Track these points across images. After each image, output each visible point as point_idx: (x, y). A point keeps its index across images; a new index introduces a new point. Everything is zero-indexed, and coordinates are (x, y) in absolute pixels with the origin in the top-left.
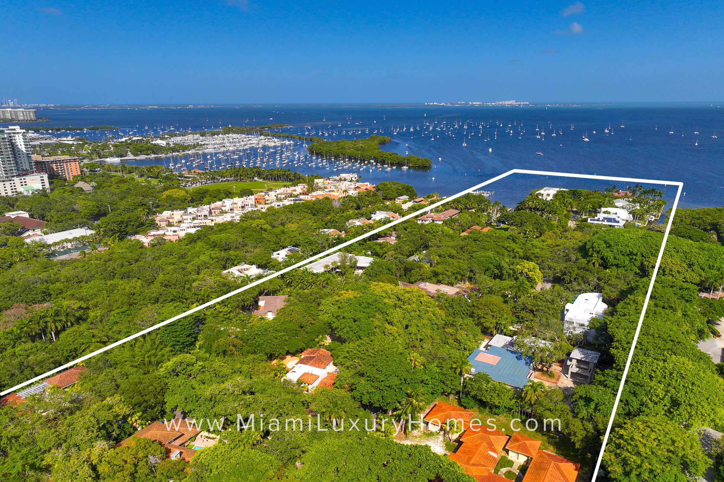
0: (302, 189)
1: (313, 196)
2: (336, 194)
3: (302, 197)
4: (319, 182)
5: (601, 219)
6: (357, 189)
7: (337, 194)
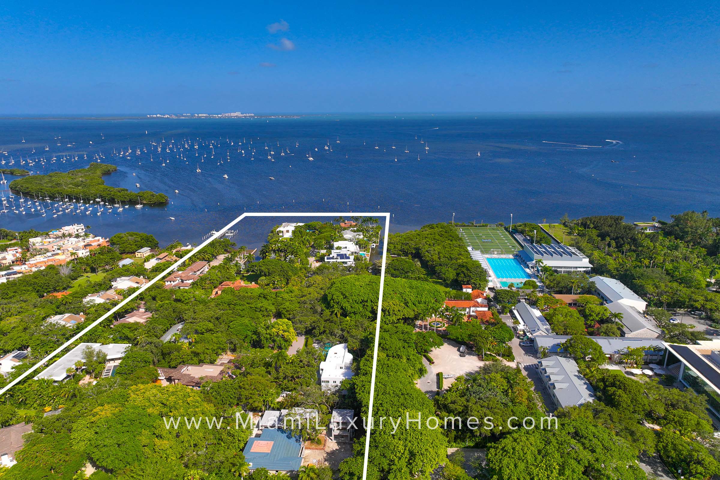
0: (14, 255)
1: (32, 266)
2: (61, 257)
3: (16, 268)
4: (36, 241)
5: (335, 257)
6: (88, 247)
7: (63, 257)
